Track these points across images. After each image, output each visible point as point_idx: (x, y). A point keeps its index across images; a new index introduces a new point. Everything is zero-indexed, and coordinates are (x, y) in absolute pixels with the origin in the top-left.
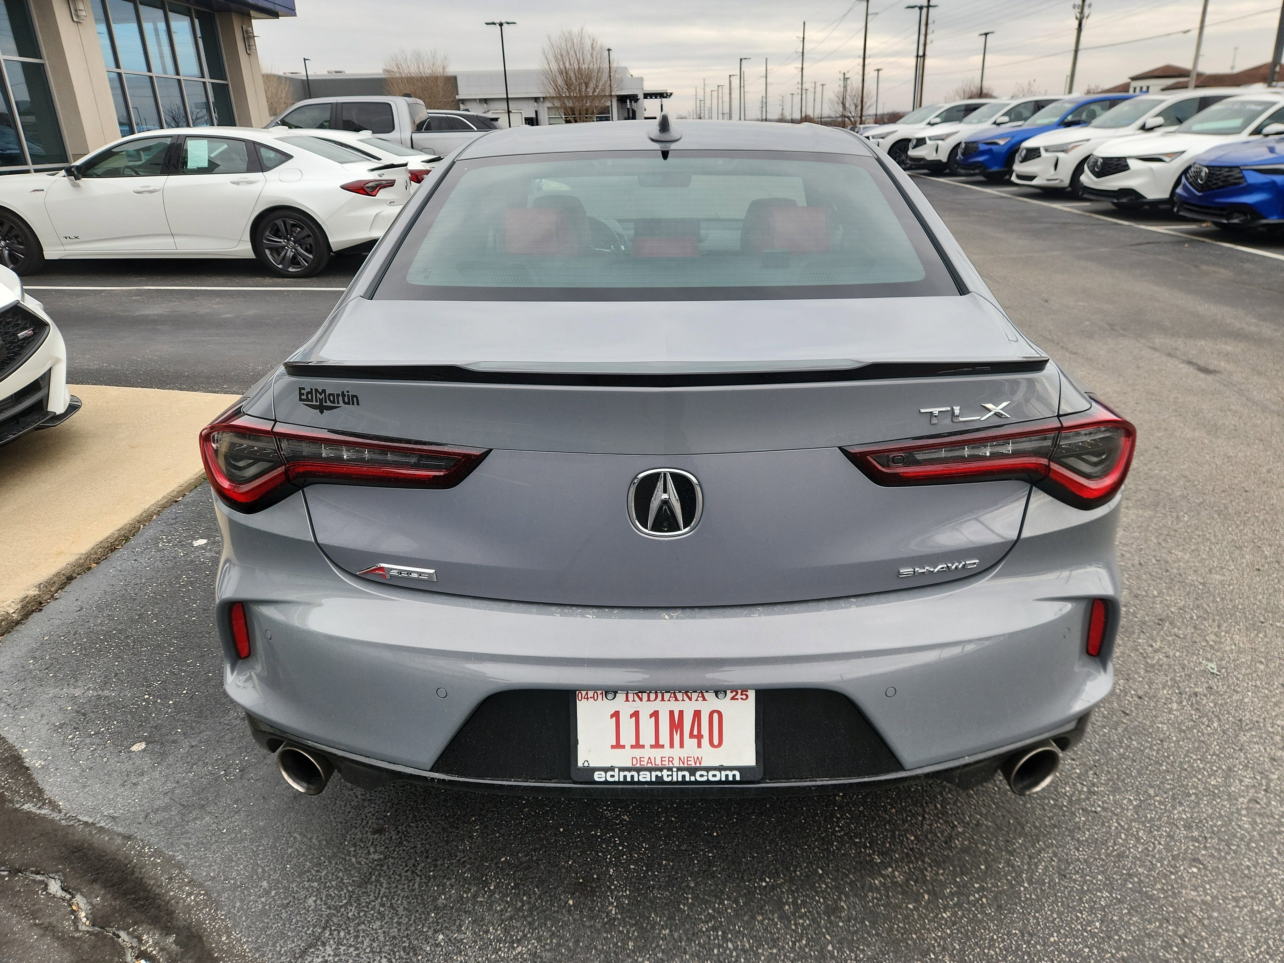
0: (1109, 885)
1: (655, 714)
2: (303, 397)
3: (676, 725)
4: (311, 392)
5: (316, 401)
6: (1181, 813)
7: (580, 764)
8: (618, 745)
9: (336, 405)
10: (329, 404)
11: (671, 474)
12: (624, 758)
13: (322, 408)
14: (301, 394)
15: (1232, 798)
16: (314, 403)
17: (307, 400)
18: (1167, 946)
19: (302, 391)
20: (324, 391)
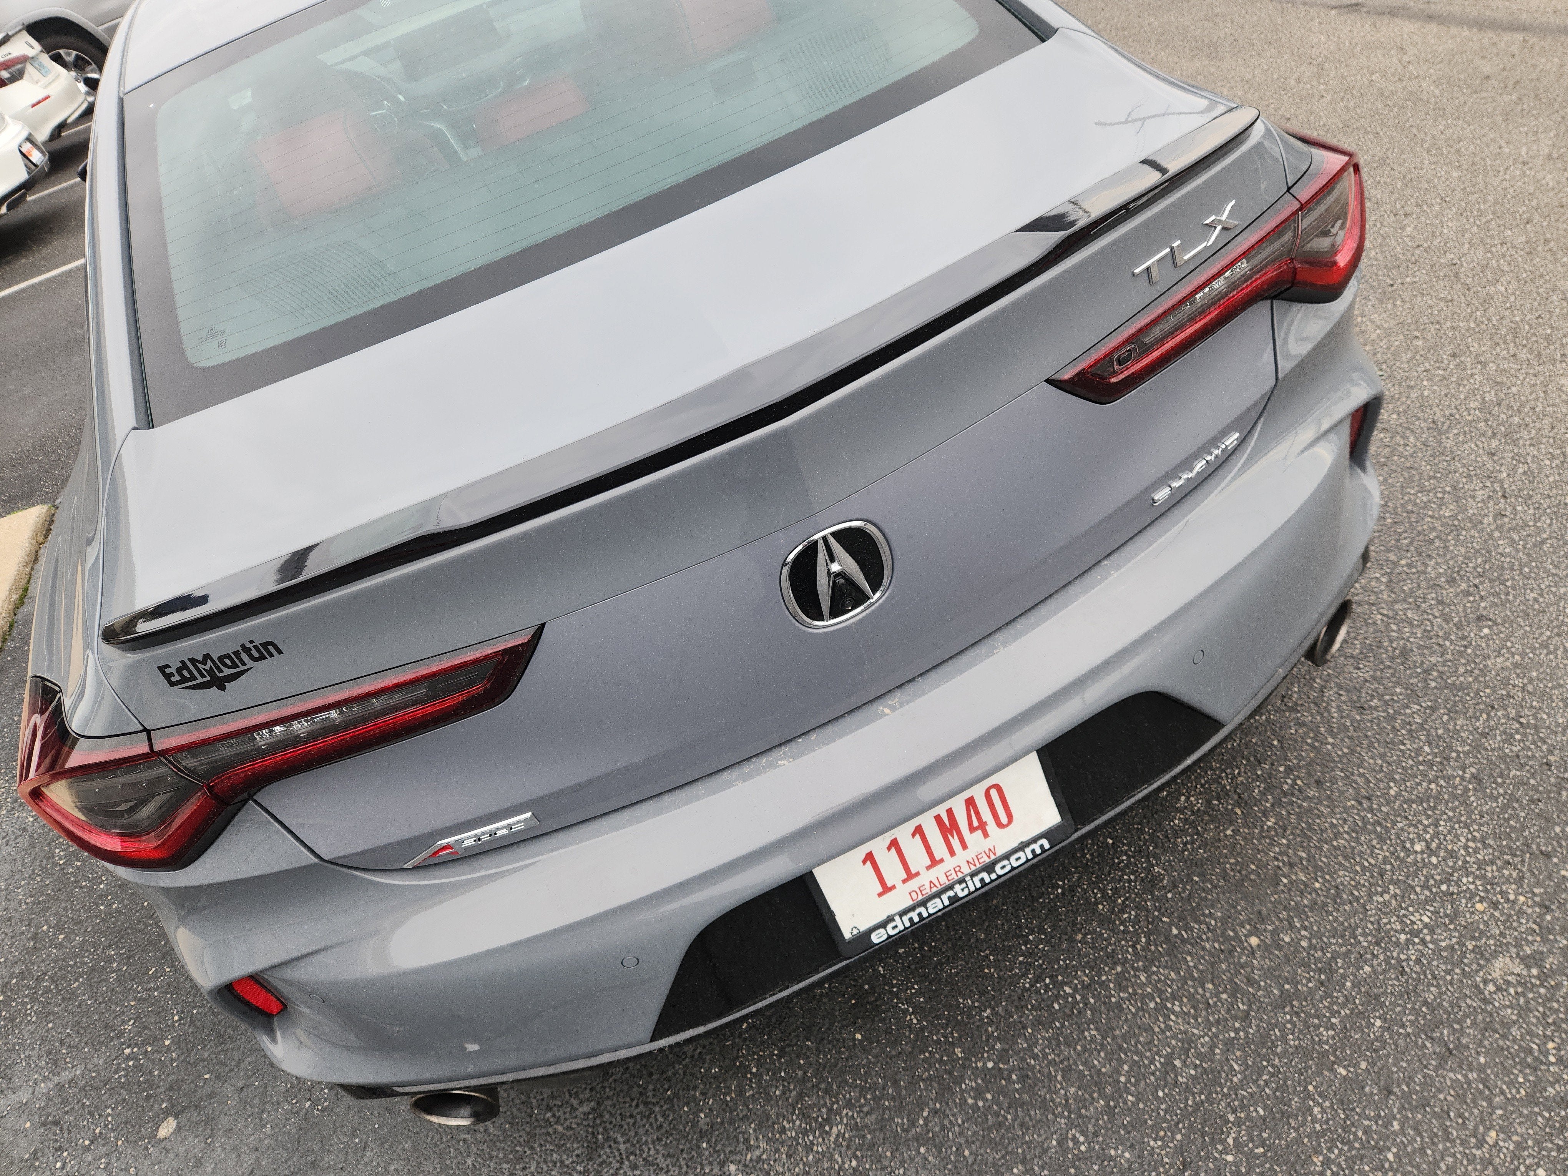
0: (1414, 696)
1: (919, 830)
2: (173, 679)
3: (948, 827)
4: (184, 666)
5: (203, 676)
6: (1436, 568)
7: (847, 935)
8: (886, 889)
9: (242, 668)
10: (227, 672)
11: (833, 534)
12: (900, 899)
13: (220, 683)
14: (168, 677)
15: (1476, 523)
16: (200, 680)
17: (184, 680)
18: (1509, 739)
19: (168, 671)
20: (207, 657)
